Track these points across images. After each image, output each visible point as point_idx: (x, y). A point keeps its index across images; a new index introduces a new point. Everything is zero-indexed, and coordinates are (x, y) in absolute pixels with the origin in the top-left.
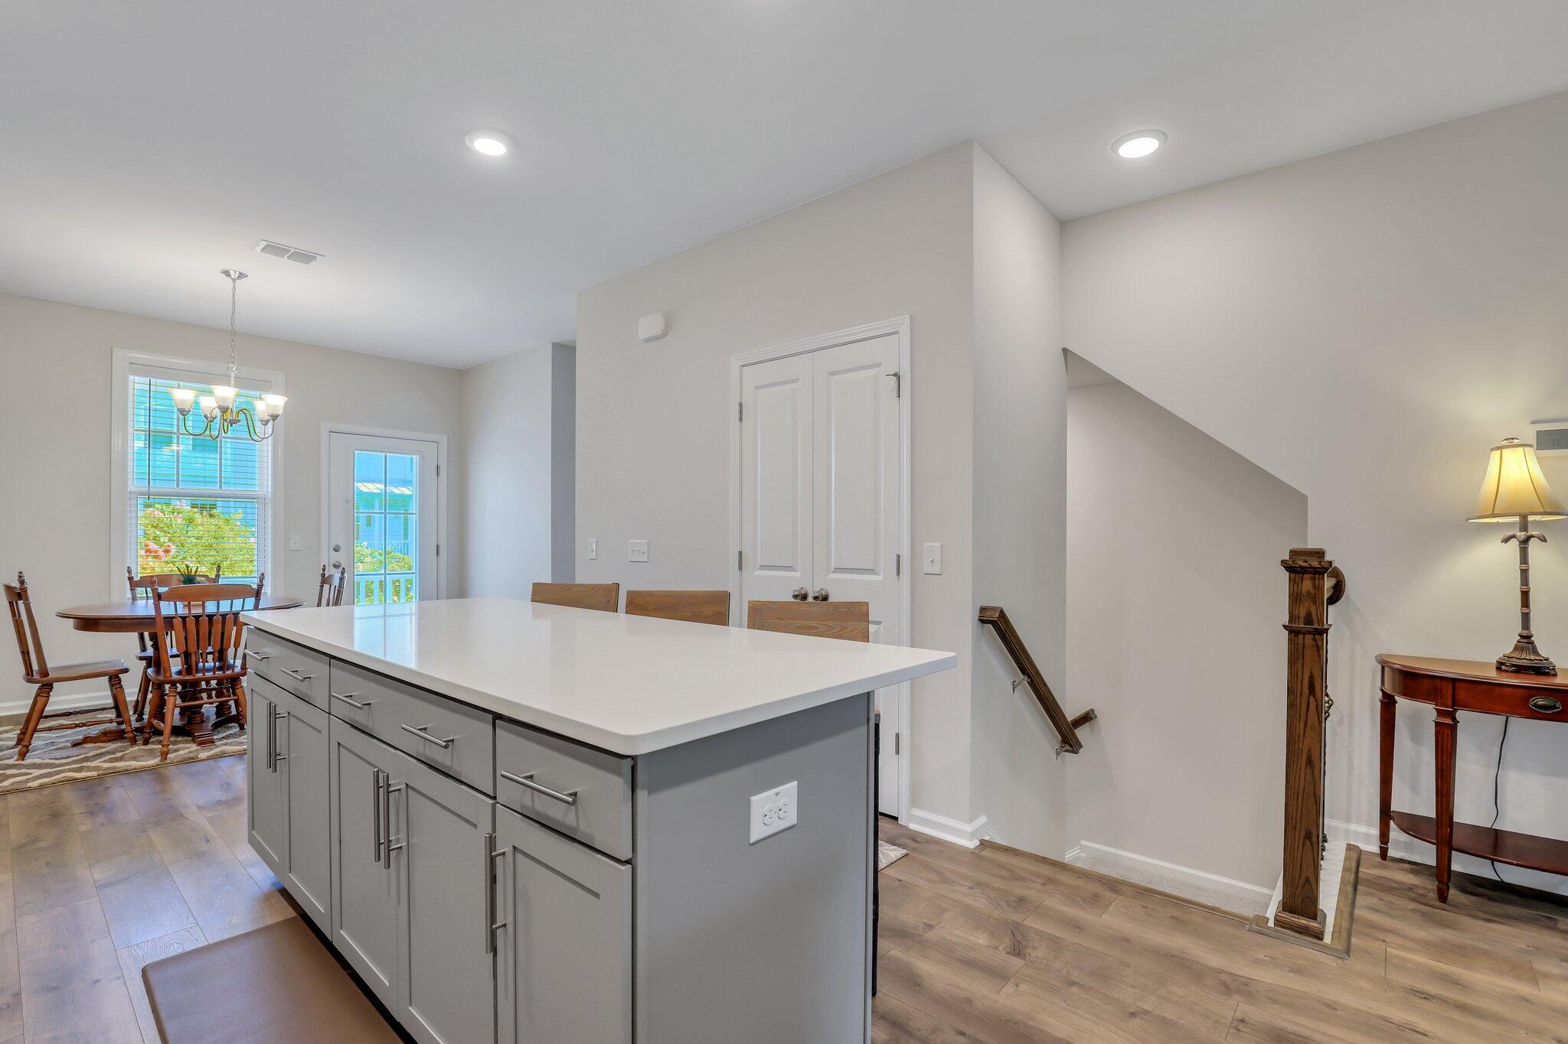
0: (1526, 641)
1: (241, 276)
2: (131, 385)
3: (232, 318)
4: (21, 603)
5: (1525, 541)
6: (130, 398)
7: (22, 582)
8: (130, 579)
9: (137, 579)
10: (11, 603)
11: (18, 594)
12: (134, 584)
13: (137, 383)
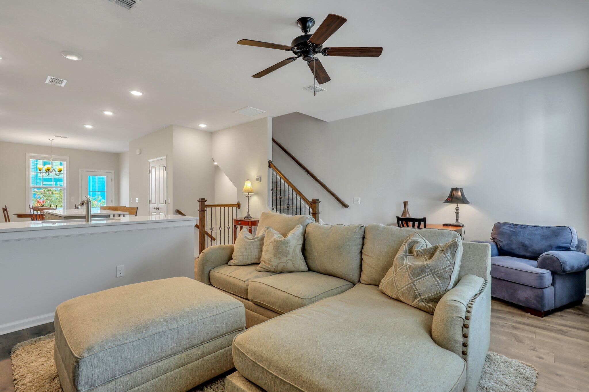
0: (248, 214)
1: (53, 140)
2: (30, 161)
3: (51, 144)
4: (6, 212)
5: (248, 197)
6: (30, 168)
7: (6, 207)
8: (30, 207)
9: (31, 207)
10: (4, 212)
11: (5, 210)
12: (30, 209)
13: (32, 161)
